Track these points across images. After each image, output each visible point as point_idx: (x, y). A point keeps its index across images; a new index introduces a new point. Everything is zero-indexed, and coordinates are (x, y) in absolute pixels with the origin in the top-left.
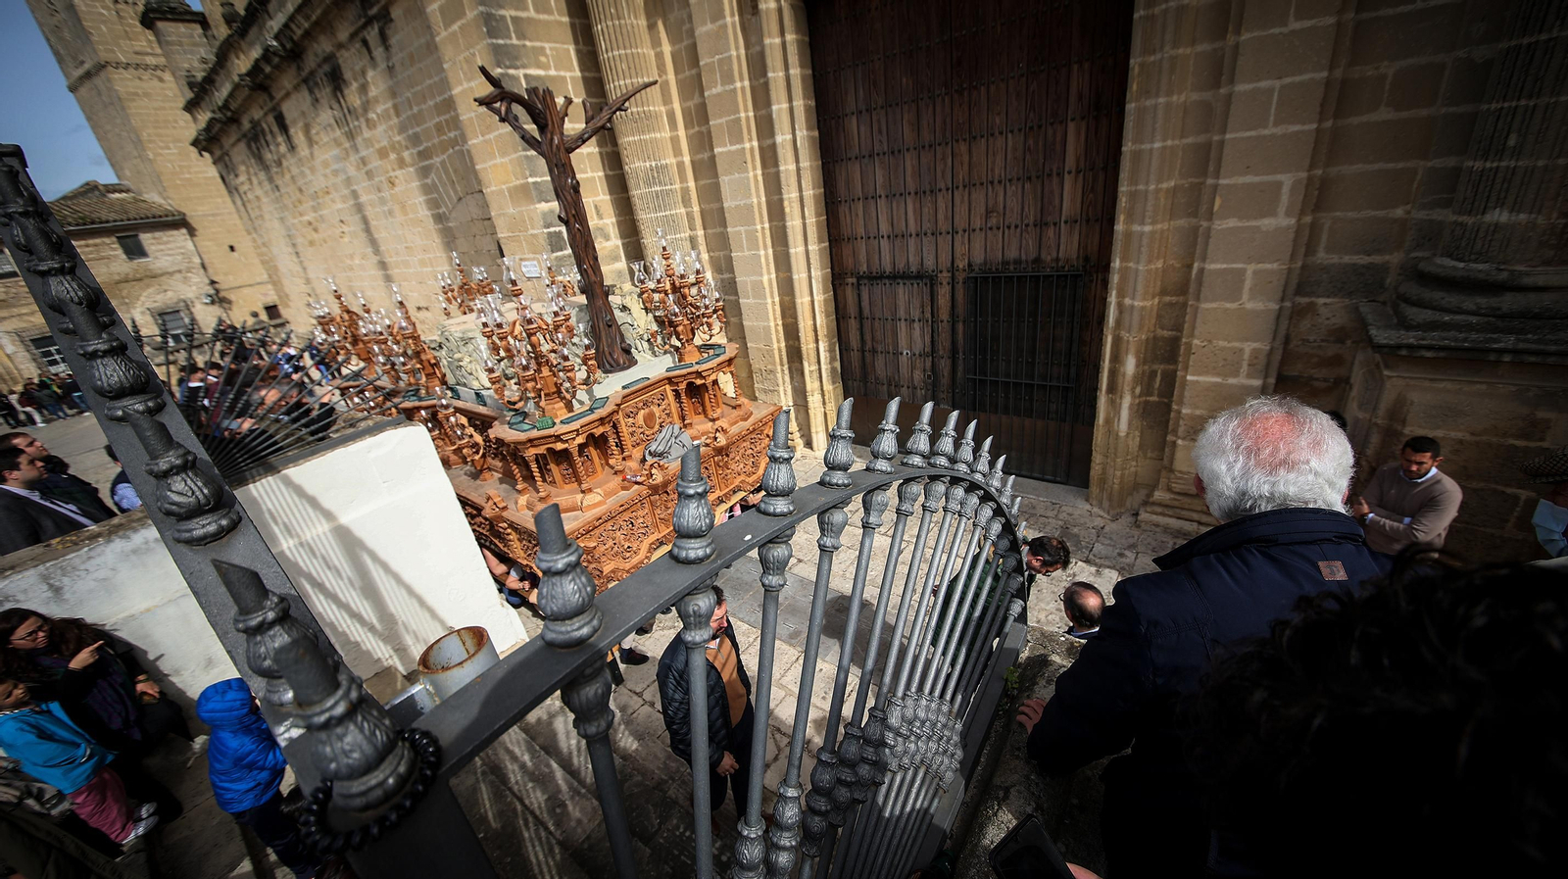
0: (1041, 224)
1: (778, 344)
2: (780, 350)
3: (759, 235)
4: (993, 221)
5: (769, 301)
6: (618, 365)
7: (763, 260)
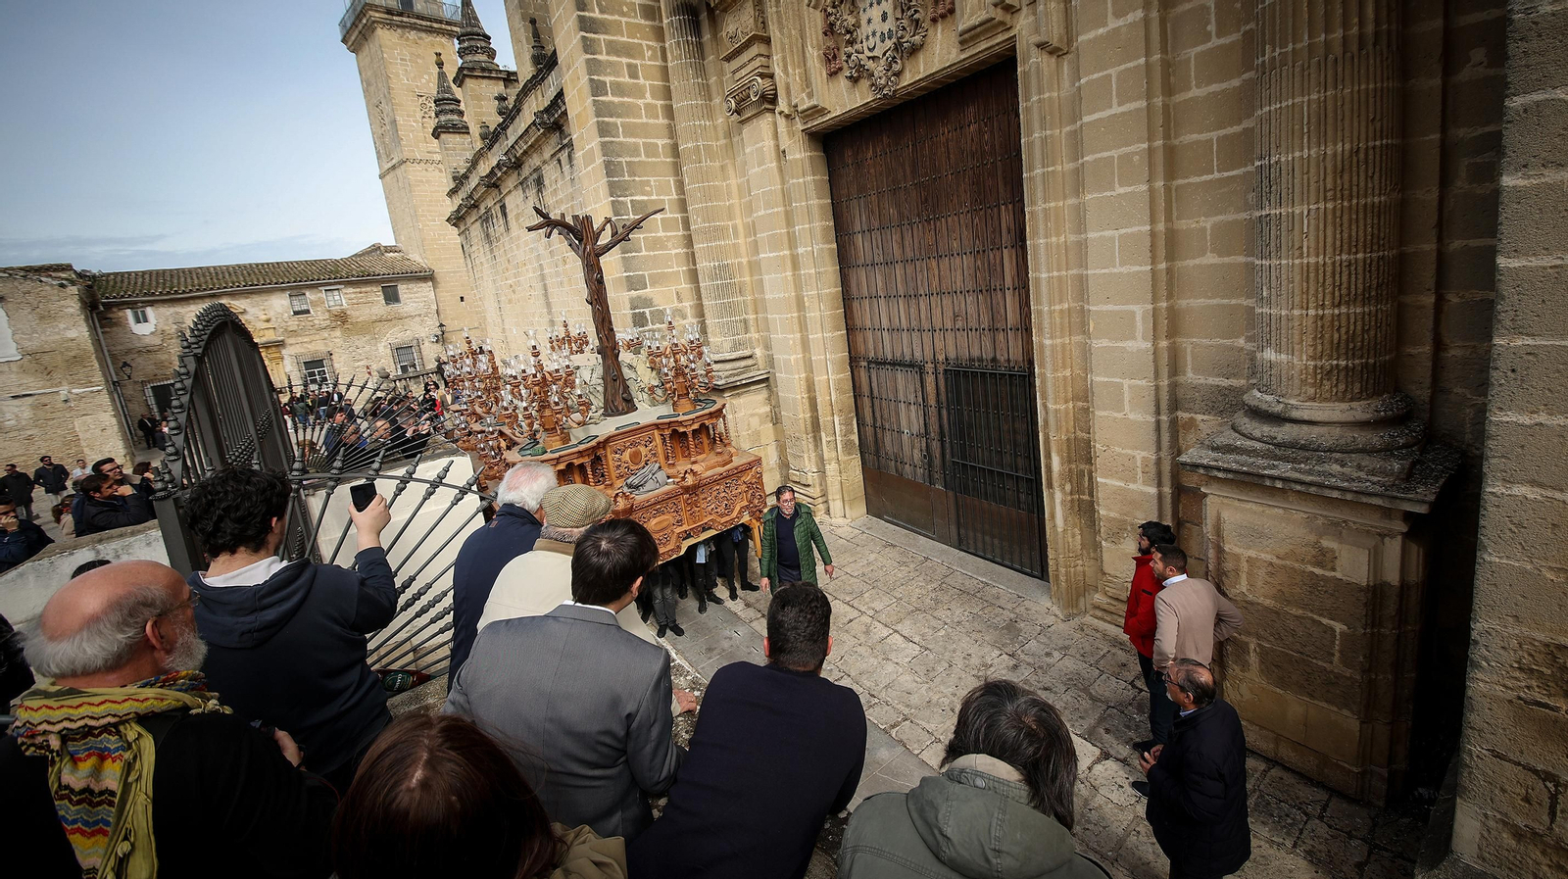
0: (993, 330)
4: (959, 324)
6: (618, 410)
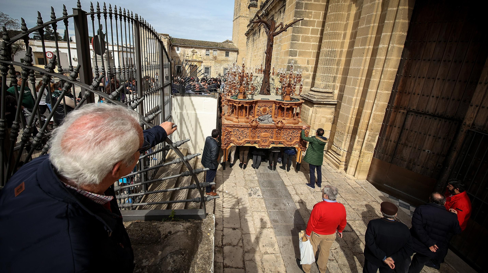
1: (350, 125)
2: (349, 127)
3: (359, 81)
5: (353, 107)
7: (356, 91)
